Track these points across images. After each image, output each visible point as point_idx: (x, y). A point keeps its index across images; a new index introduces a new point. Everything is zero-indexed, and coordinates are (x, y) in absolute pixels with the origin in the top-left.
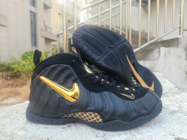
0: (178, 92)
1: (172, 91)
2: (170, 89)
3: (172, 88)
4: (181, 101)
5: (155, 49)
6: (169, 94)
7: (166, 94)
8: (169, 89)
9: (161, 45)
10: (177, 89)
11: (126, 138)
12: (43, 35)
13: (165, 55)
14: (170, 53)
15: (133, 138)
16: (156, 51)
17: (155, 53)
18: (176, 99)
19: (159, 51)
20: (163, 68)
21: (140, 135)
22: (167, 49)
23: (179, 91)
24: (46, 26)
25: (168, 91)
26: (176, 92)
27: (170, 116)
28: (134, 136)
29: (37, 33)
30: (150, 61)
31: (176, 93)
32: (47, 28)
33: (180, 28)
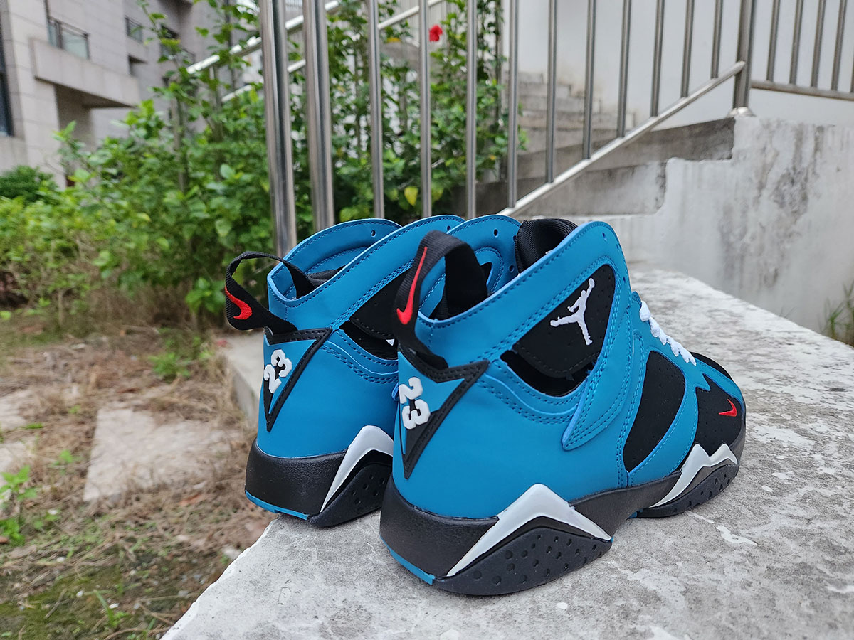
5: (643, 164)
12: (41, 75)
17: (644, 185)
19: (663, 176)
24: (58, 24)
29: (8, 61)
32: (65, 34)
33: (738, 75)
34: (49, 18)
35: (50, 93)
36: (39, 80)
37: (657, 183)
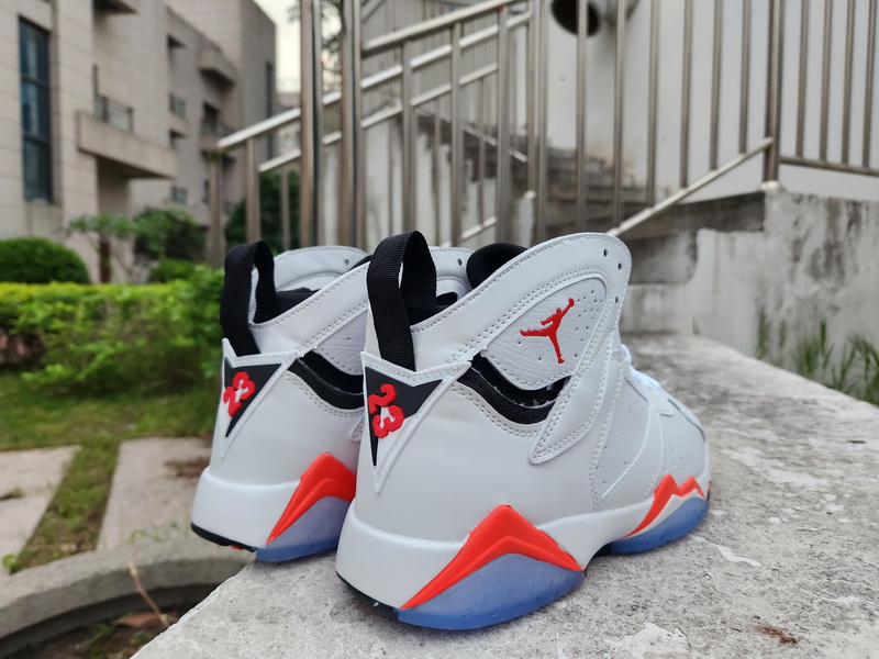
5: (675, 234)
13: (717, 262)
16: (680, 245)
17: (675, 256)
19: (694, 248)
32: (111, 109)
33: (767, 150)
34: (96, 94)
35: (90, 164)
36: (82, 151)
37: (688, 252)
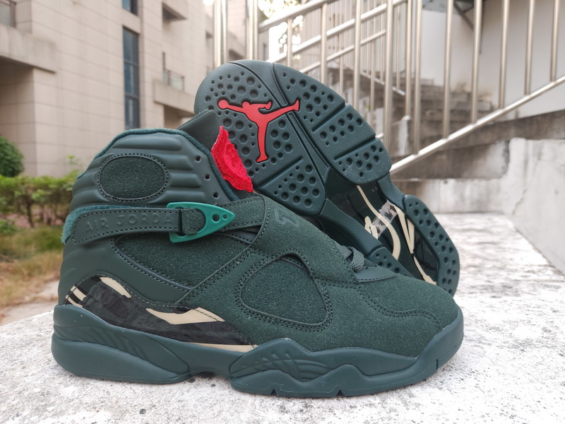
0: (553, 281)
1: (534, 276)
2: (528, 272)
3: (535, 269)
4: (554, 311)
5: (493, 143)
6: (524, 287)
7: (515, 288)
8: (527, 269)
9: (513, 131)
10: (550, 271)
11: (369, 419)
12: (158, 99)
13: (526, 162)
14: (539, 156)
15: (390, 419)
16: (498, 149)
17: (494, 157)
18: (540, 303)
19: (507, 151)
20: (518, 204)
21: (410, 410)
22: (531, 143)
23: (555, 277)
24: (169, 72)
25: (521, 278)
26: (546, 281)
27: (511, 356)
28: (393, 414)
29: (141, 92)
30: (476, 181)
31: (546, 286)
32: (172, 77)
34: (164, 69)
35: (160, 110)
36: (157, 103)
37: (504, 155)
